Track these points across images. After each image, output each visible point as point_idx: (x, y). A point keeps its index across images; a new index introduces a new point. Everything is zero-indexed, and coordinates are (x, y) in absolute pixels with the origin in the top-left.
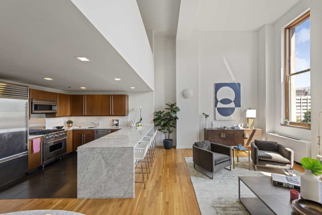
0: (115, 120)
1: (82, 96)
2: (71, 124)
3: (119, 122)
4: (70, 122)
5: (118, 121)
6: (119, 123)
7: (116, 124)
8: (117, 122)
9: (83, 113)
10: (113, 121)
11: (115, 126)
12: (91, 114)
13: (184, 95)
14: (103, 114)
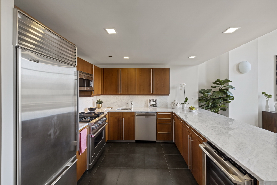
0: (151, 100)
1: (116, 70)
2: (101, 105)
3: (157, 102)
4: (99, 102)
5: (155, 101)
6: (157, 104)
7: (154, 105)
8: (154, 103)
9: (117, 91)
10: (150, 101)
11: (153, 108)
12: (127, 92)
13: (239, 69)
14: (142, 93)
